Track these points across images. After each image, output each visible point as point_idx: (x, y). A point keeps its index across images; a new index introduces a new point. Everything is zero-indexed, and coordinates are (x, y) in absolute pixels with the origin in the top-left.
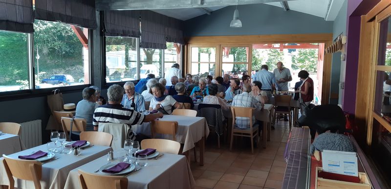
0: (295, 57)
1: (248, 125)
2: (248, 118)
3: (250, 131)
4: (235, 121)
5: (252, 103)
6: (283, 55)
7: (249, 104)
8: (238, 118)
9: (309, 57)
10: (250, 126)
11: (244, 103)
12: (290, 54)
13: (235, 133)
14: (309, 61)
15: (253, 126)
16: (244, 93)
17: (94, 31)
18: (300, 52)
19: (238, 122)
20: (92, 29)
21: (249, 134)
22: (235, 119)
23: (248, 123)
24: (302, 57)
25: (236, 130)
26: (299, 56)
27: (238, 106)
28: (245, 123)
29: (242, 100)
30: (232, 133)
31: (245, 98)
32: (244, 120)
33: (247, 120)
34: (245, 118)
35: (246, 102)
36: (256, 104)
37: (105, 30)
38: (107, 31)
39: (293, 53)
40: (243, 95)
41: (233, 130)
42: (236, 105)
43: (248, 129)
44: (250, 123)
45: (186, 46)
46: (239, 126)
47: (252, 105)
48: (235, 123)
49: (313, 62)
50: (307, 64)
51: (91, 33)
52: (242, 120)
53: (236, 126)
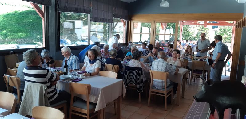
0: (217, 32)
1: (163, 86)
2: (163, 81)
3: (165, 91)
4: (152, 82)
5: (166, 68)
6: (208, 30)
7: (164, 69)
8: (155, 80)
9: (227, 32)
10: (164, 87)
11: (160, 68)
12: (213, 29)
13: (152, 92)
14: (227, 35)
15: (167, 88)
16: (160, 59)
17: (50, 8)
18: (221, 28)
19: (155, 83)
20: (47, 5)
21: (164, 94)
22: (153, 81)
23: (164, 84)
24: (222, 32)
25: (153, 90)
26: (220, 31)
27: (154, 70)
28: (160, 84)
29: (158, 65)
30: (150, 92)
31: (161, 64)
32: (160, 82)
33: (162, 82)
34: (161, 81)
35: (161, 67)
36: (170, 69)
37: (59, 7)
38: (60, 7)
39: (216, 29)
40: (159, 62)
41: (151, 89)
42: (154, 69)
43: (163, 90)
44: (165, 85)
45: (130, 22)
46: (155, 86)
47: (167, 70)
48: (153, 84)
49: (230, 35)
50: (225, 37)
51: (47, 9)
52: (158, 82)
53: (153, 86)
